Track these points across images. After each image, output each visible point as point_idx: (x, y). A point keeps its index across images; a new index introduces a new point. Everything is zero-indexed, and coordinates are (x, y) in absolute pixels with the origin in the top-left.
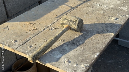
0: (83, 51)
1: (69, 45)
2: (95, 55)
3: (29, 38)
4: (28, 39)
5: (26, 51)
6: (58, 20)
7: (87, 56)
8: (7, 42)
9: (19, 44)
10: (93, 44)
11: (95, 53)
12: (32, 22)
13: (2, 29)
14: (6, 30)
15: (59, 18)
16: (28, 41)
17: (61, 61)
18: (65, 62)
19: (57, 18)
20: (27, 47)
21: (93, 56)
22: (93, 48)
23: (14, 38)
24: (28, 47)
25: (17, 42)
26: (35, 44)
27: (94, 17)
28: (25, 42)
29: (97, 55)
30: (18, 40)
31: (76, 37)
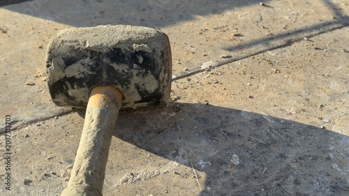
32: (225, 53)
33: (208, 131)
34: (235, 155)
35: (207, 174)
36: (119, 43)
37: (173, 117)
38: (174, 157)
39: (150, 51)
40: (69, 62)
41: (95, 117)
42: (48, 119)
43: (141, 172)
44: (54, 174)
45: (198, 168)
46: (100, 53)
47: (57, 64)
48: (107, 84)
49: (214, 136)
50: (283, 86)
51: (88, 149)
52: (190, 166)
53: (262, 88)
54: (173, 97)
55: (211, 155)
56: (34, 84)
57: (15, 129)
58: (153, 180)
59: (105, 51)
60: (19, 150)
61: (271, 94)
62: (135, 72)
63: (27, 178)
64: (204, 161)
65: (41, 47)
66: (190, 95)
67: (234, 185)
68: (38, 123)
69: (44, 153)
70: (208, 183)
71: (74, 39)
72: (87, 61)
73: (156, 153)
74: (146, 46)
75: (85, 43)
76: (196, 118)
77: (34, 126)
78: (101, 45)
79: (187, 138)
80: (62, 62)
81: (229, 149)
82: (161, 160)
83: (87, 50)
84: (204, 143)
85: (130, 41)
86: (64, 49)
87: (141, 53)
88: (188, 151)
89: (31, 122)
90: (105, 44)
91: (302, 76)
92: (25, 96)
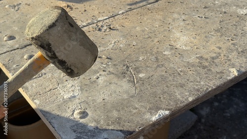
0: (132, 97)
1: (112, 75)
2: (155, 115)
5: (14, 66)
6: (131, 10)
7: (134, 111)
9: (12, 47)
10: (167, 87)
11: (158, 109)
12: (74, 4)
13: (7, 7)
14: (13, 10)
15: (133, 7)
17: (67, 109)
18: (76, 112)
19: (131, 5)
20: (23, 57)
21: (148, 116)
22: (161, 96)
23: (13, 31)
24: (26, 57)
25: (13, 39)
27: (216, 19)
28: (29, 44)
29: (160, 115)
30: (17, 37)
31: (141, 58)
32: (129, 7)
33: (123, 35)
34: (134, 42)
35: (124, 48)
49: (126, 37)
50: (154, 18)
53: (145, 19)
61: (149, 21)
67: (134, 51)
81: (132, 40)
91: (162, 13)
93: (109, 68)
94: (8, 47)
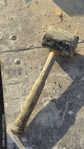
0: (55, 128)
3: (31, 45)
4: (28, 47)
5: (6, 67)
7: (51, 140)
8: (6, 31)
9: (11, 48)
11: (64, 146)
12: (66, 14)
14: (25, 5)
16: (25, 50)
20: (13, 60)
23: (17, 30)
24: (15, 61)
25: (14, 40)
26: (27, 62)
28: (21, 49)
30: (18, 39)
31: (78, 96)
33: (80, 67)
34: (83, 77)
35: (73, 81)
36: (63, 40)
37: (73, 58)
38: (68, 72)
39: (70, 46)
40: (48, 41)
41: (50, 60)
42: (41, 48)
43: (58, 75)
44: (38, 68)
45: (72, 78)
46: (57, 42)
47: (45, 40)
48: (56, 50)
49: (81, 69)
51: (45, 70)
52: (70, 77)
54: (76, 50)
55: (77, 75)
56: (40, 32)
57: (32, 49)
58: (60, 78)
59: (58, 42)
60: (31, 56)
62: (64, 50)
63: (32, 67)
64: (75, 76)
65: (46, 15)
66: (82, 51)
67: (78, 87)
68: (38, 49)
69: (37, 60)
70: (72, 84)
71: (51, 34)
72: (53, 42)
73: (63, 70)
74: (69, 44)
75: (54, 37)
76: (79, 61)
77: (37, 49)
78: (58, 39)
79: (74, 67)
80: (46, 40)
81: (83, 75)
82: (64, 72)
83: (54, 39)
84: (77, 70)
85: (66, 41)
86: (48, 37)
87: (67, 45)
88: (72, 72)
89: (36, 48)
90: (58, 40)
92: (37, 36)
93: (56, 95)
94: (9, 47)
